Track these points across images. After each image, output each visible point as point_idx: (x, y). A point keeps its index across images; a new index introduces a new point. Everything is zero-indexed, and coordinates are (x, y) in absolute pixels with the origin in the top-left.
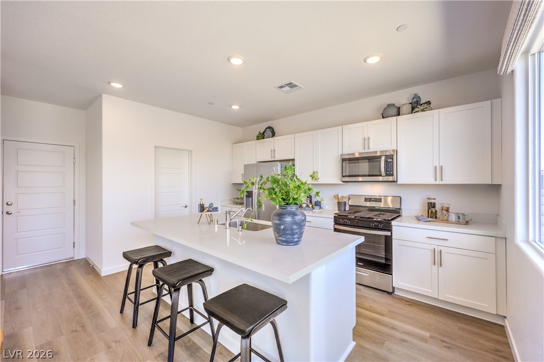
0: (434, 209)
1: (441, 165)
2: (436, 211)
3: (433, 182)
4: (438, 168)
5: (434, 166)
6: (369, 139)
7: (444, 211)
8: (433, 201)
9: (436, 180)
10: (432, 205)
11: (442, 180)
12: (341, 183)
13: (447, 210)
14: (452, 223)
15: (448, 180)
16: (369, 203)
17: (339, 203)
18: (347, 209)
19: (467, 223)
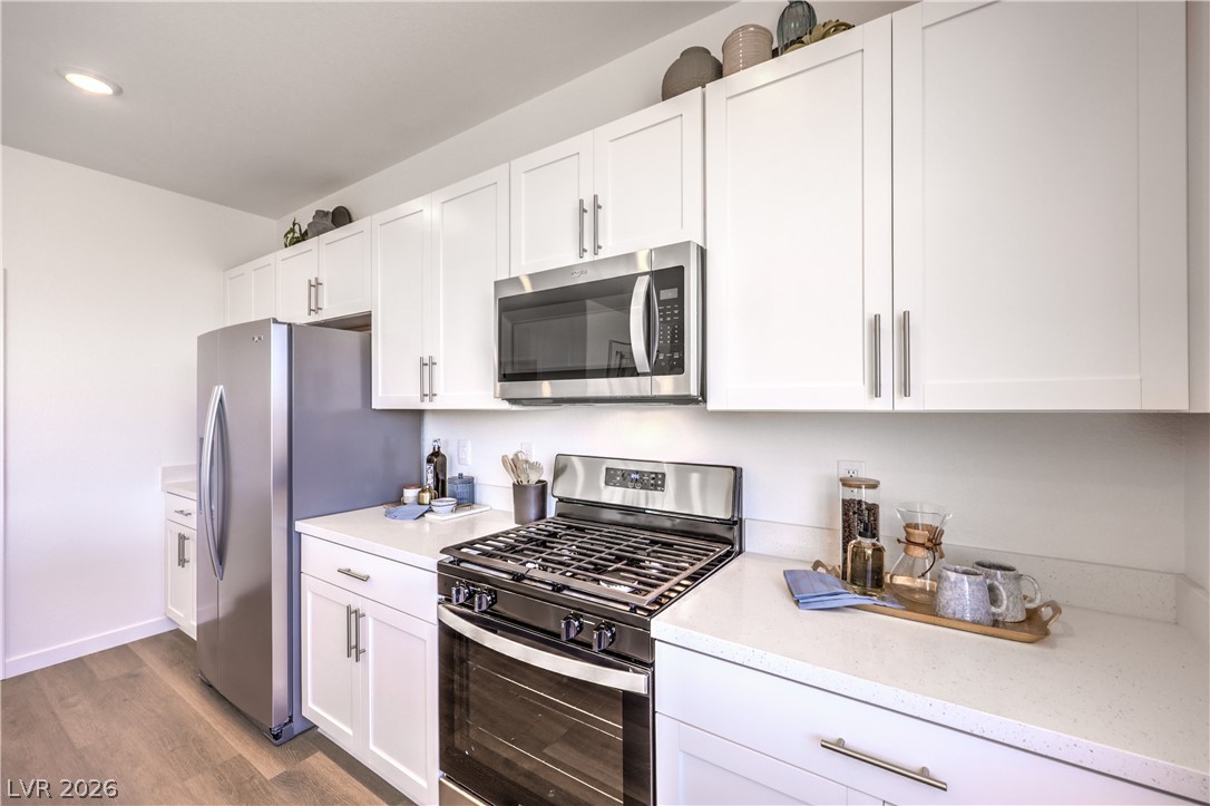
0: (867, 542)
1: (899, 312)
2: (878, 551)
3: (862, 401)
4: (886, 325)
5: (870, 315)
6: (597, 207)
7: (919, 552)
8: (866, 495)
9: (876, 390)
10: (859, 519)
11: (906, 390)
12: (506, 406)
13: (934, 543)
14: (957, 623)
15: (936, 391)
16: (619, 490)
17: (519, 489)
18: (551, 512)
19: (1033, 625)
